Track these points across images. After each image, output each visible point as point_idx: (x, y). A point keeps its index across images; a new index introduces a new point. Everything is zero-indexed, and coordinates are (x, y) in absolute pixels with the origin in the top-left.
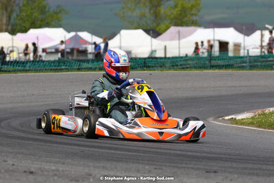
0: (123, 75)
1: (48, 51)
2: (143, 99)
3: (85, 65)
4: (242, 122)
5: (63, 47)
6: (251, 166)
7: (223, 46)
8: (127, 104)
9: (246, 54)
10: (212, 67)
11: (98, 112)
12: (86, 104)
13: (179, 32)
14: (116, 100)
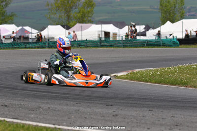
0: (67, 51)
1: (6, 37)
2: (77, 64)
3: (28, 45)
4: (121, 77)
5: (14, 35)
6: (130, 102)
7: (107, 34)
8: (70, 67)
9: (121, 39)
10: (102, 46)
11: (53, 71)
12: (47, 67)
13: (82, 27)
14: (64, 65)
